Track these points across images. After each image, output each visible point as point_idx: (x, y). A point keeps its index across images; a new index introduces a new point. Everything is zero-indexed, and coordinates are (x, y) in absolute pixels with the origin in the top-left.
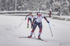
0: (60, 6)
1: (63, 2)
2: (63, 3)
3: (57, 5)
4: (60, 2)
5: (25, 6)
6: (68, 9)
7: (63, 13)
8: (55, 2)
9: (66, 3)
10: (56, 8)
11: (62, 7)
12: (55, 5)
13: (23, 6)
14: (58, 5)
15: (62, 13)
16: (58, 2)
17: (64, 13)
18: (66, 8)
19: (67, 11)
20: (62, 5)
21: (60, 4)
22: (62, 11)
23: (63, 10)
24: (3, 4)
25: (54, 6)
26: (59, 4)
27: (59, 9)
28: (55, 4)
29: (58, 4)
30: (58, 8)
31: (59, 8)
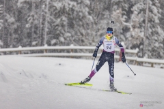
0: (144, 38)
1: (150, 30)
2: (150, 33)
3: (136, 37)
4: (143, 29)
5: (65, 39)
6: (162, 45)
7: (150, 54)
8: (132, 30)
9: (157, 33)
10: (135, 43)
11: (147, 41)
12: (132, 36)
13: (62, 39)
14: (139, 36)
15: (148, 55)
16: (139, 30)
17: (152, 55)
18: (157, 45)
19: (159, 50)
20: (147, 38)
21: (143, 33)
22: (149, 50)
23: (150, 48)
24: (17, 36)
25: (130, 39)
26: (142, 35)
27: (141, 47)
28: (133, 34)
29: (140, 34)
30: (139, 42)
31: (142, 43)
